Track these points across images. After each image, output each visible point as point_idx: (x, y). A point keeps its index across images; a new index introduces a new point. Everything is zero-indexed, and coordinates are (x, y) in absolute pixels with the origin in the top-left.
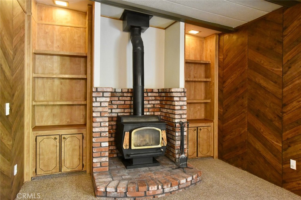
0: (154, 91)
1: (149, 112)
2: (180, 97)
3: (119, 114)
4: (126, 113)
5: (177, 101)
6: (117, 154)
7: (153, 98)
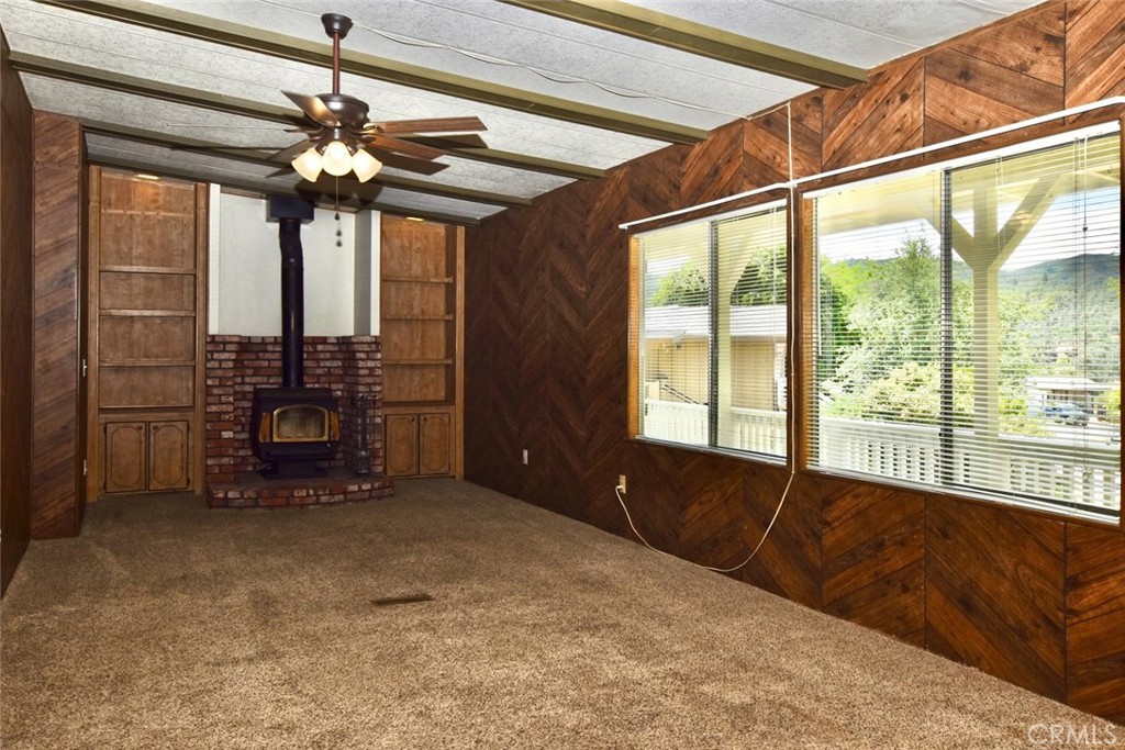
0: (329, 341)
1: (318, 382)
2: (367, 352)
3: (258, 386)
4: (272, 384)
5: (362, 360)
6: (254, 465)
7: (328, 356)
